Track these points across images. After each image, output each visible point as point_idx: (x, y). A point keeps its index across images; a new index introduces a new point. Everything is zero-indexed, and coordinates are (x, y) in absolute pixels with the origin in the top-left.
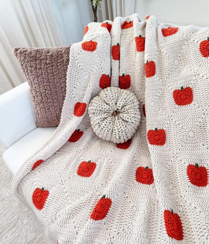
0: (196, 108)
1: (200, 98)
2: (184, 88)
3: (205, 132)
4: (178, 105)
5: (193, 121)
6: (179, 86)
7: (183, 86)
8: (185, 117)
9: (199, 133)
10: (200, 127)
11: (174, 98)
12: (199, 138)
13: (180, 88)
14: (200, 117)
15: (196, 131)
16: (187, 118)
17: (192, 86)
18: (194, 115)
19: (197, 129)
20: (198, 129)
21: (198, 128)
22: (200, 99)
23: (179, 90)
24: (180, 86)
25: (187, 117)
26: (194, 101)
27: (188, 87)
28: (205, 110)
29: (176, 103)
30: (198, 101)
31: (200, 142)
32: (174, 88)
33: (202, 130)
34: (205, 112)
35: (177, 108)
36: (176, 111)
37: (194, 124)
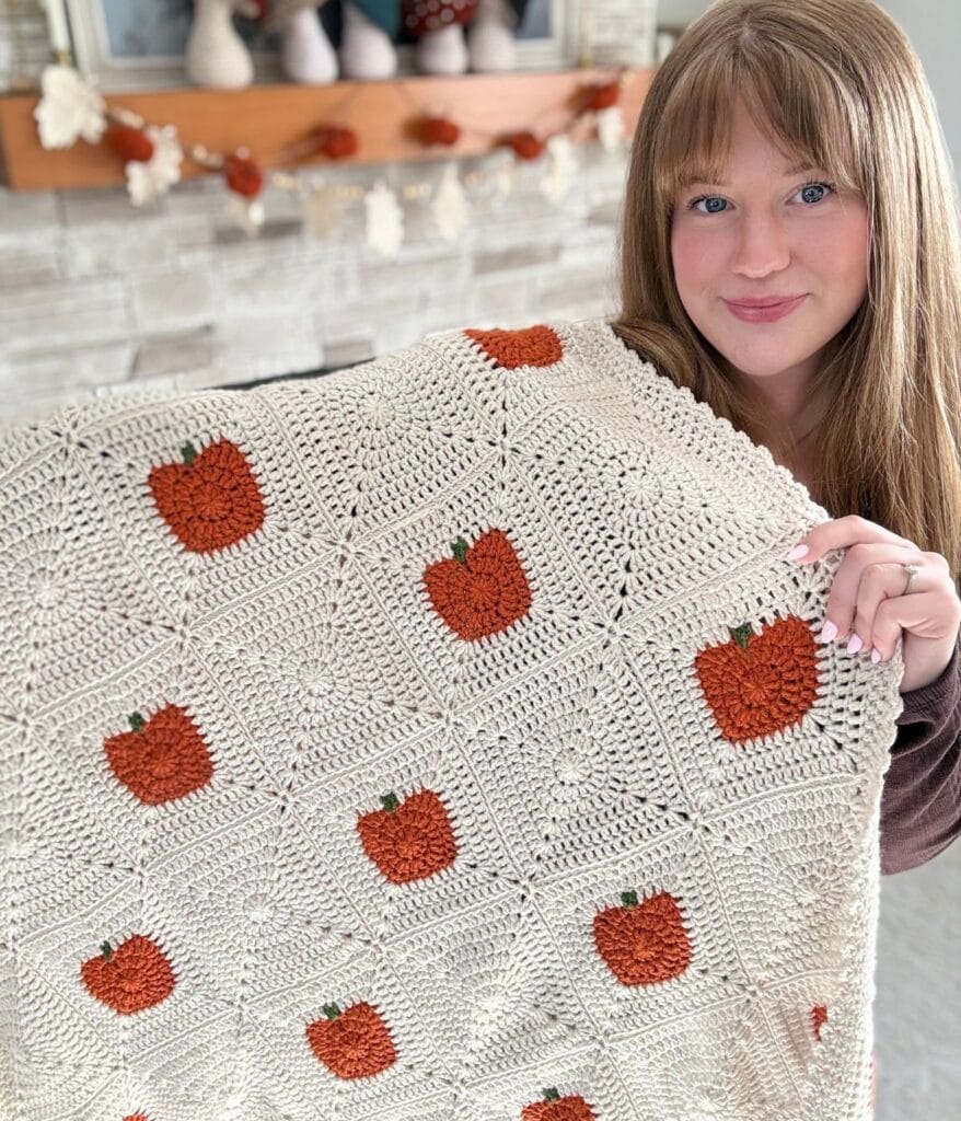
0: (297, 545)
1: (299, 487)
2: (199, 450)
3: (370, 643)
4: (200, 551)
5: (302, 610)
6: (169, 444)
7: (189, 437)
8: (257, 605)
9: (345, 661)
10: (341, 631)
11: (167, 517)
12: (356, 684)
13: (178, 452)
14: (327, 583)
15: (332, 655)
16: (268, 607)
17: (238, 431)
18: (297, 579)
19: (330, 645)
20: (336, 641)
21: (333, 635)
22: (301, 493)
23: (174, 466)
24: (175, 439)
25: (266, 600)
26: (274, 509)
27: (217, 441)
28: (342, 541)
29: (182, 546)
30: (292, 505)
31: (370, 698)
32: (145, 461)
33: (354, 637)
34: (343, 547)
35: (197, 571)
36: (200, 590)
37: (308, 625)
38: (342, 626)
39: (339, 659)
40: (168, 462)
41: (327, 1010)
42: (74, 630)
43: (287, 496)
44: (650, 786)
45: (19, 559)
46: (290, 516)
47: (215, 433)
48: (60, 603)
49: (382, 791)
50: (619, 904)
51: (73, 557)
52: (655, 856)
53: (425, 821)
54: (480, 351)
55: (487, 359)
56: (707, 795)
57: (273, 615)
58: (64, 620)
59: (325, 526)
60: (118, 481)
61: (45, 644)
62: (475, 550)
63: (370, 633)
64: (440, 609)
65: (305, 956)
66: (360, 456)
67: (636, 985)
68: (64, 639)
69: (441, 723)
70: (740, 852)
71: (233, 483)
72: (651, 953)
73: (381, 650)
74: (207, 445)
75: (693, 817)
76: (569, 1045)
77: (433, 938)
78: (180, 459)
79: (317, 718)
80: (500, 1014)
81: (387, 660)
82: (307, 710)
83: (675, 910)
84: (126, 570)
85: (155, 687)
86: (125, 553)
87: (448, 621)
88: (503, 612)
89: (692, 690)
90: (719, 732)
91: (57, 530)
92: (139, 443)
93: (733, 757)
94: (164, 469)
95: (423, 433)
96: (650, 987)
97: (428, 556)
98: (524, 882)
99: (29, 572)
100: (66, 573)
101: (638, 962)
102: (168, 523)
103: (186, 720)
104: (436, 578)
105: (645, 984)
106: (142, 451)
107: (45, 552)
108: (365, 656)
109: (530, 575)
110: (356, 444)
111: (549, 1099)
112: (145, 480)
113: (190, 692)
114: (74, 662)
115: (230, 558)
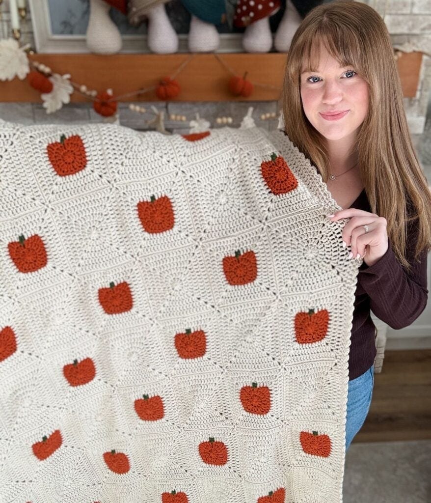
0: (183, 238)
2: (157, 199)
4: (149, 232)
5: (179, 261)
6: (147, 194)
7: (154, 193)
12: (190, 290)
14: (189, 253)
15: (185, 278)
19: (185, 275)
20: (187, 274)
21: (187, 271)
23: (147, 202)
24: (149, 193)
26: (178, 224)
27: (163, 196)
28: (198, 240)
29: (144, 229)
30: (184, 223)
31: (193, 295)
32: (138, 199)
33: (193, 274)
34: (198, 242)
35: (146, 239)
36: (146, 246)
37: (179, 266)
38: (190, 269)
39: (187, 280)
40: (145, 200)
41: (144, 396)
42: (100, 249)
43: (183, 220)
44: (272, 351)
45: (87, 221)
46: (183, 227)
47: (163, 193)
48: (97, 239)
49: (187, 327)
50: (251, 385)
51: (105, 225)
52: (266, 374)
53: (199, 340)
54: (265, 185)
55: (268, 189)
56: (288, 359)
57: (168, 260)
58: (97, 245)
59: (194, 234)
60: (127, 203)
61: (88, 252)
62: (243, 256)
63: (199, 274)
64: (225, 272)
65: (143, 376)
66: (212, 212)
67: (250, 412)
68: (95, 251)
69: (214, 309)
70: (294, 378)
71: (166, 212)
72: (257, 404)
73: (201, 281)
74: (160, 197)
75: (282, 364)
76: (224, 423)
77: (188, 379)
78: (149, 200)
79: (173, 298)
80: (203, 410)
81: (202, 284)
82: (170, 294)
83: (269, 393)
84: (123, 233)
85: (121, 274)
86: (123, 227)
87: (227, 277)
88: (245, 279)
89: (292, 324)
90: (296, 339)
91: (102, 214)
92: (137, 193)
93: (298, 348)
94: (143, 203)
95: (237, 210)
96: (254, 414)
97: (226, 253)
98: (224, 368)
99: (89, 226)
100: (102, 230)
101: (252, 405)
102: (141, 221)
103: (129, 288)
104: (227, 261)
105: (252, 413)
106: (137, 195)
107: (96, 221)
108: (195, 281)
109: (258, 270)
110: (212, 208)
111: (210, 441)
112: (136, 205)
113: (133, 279)
114: (97, 260)
115: (158, 237)
